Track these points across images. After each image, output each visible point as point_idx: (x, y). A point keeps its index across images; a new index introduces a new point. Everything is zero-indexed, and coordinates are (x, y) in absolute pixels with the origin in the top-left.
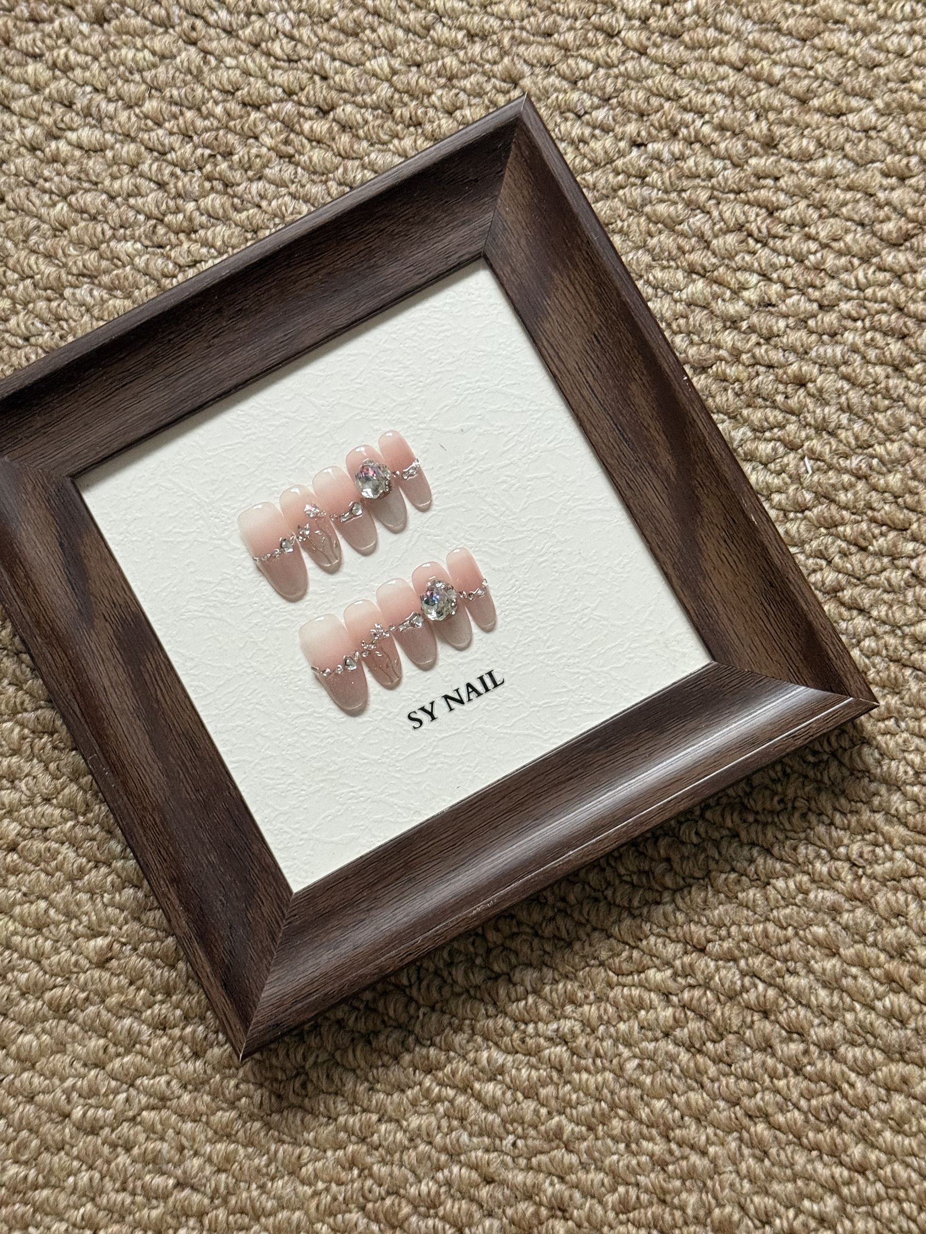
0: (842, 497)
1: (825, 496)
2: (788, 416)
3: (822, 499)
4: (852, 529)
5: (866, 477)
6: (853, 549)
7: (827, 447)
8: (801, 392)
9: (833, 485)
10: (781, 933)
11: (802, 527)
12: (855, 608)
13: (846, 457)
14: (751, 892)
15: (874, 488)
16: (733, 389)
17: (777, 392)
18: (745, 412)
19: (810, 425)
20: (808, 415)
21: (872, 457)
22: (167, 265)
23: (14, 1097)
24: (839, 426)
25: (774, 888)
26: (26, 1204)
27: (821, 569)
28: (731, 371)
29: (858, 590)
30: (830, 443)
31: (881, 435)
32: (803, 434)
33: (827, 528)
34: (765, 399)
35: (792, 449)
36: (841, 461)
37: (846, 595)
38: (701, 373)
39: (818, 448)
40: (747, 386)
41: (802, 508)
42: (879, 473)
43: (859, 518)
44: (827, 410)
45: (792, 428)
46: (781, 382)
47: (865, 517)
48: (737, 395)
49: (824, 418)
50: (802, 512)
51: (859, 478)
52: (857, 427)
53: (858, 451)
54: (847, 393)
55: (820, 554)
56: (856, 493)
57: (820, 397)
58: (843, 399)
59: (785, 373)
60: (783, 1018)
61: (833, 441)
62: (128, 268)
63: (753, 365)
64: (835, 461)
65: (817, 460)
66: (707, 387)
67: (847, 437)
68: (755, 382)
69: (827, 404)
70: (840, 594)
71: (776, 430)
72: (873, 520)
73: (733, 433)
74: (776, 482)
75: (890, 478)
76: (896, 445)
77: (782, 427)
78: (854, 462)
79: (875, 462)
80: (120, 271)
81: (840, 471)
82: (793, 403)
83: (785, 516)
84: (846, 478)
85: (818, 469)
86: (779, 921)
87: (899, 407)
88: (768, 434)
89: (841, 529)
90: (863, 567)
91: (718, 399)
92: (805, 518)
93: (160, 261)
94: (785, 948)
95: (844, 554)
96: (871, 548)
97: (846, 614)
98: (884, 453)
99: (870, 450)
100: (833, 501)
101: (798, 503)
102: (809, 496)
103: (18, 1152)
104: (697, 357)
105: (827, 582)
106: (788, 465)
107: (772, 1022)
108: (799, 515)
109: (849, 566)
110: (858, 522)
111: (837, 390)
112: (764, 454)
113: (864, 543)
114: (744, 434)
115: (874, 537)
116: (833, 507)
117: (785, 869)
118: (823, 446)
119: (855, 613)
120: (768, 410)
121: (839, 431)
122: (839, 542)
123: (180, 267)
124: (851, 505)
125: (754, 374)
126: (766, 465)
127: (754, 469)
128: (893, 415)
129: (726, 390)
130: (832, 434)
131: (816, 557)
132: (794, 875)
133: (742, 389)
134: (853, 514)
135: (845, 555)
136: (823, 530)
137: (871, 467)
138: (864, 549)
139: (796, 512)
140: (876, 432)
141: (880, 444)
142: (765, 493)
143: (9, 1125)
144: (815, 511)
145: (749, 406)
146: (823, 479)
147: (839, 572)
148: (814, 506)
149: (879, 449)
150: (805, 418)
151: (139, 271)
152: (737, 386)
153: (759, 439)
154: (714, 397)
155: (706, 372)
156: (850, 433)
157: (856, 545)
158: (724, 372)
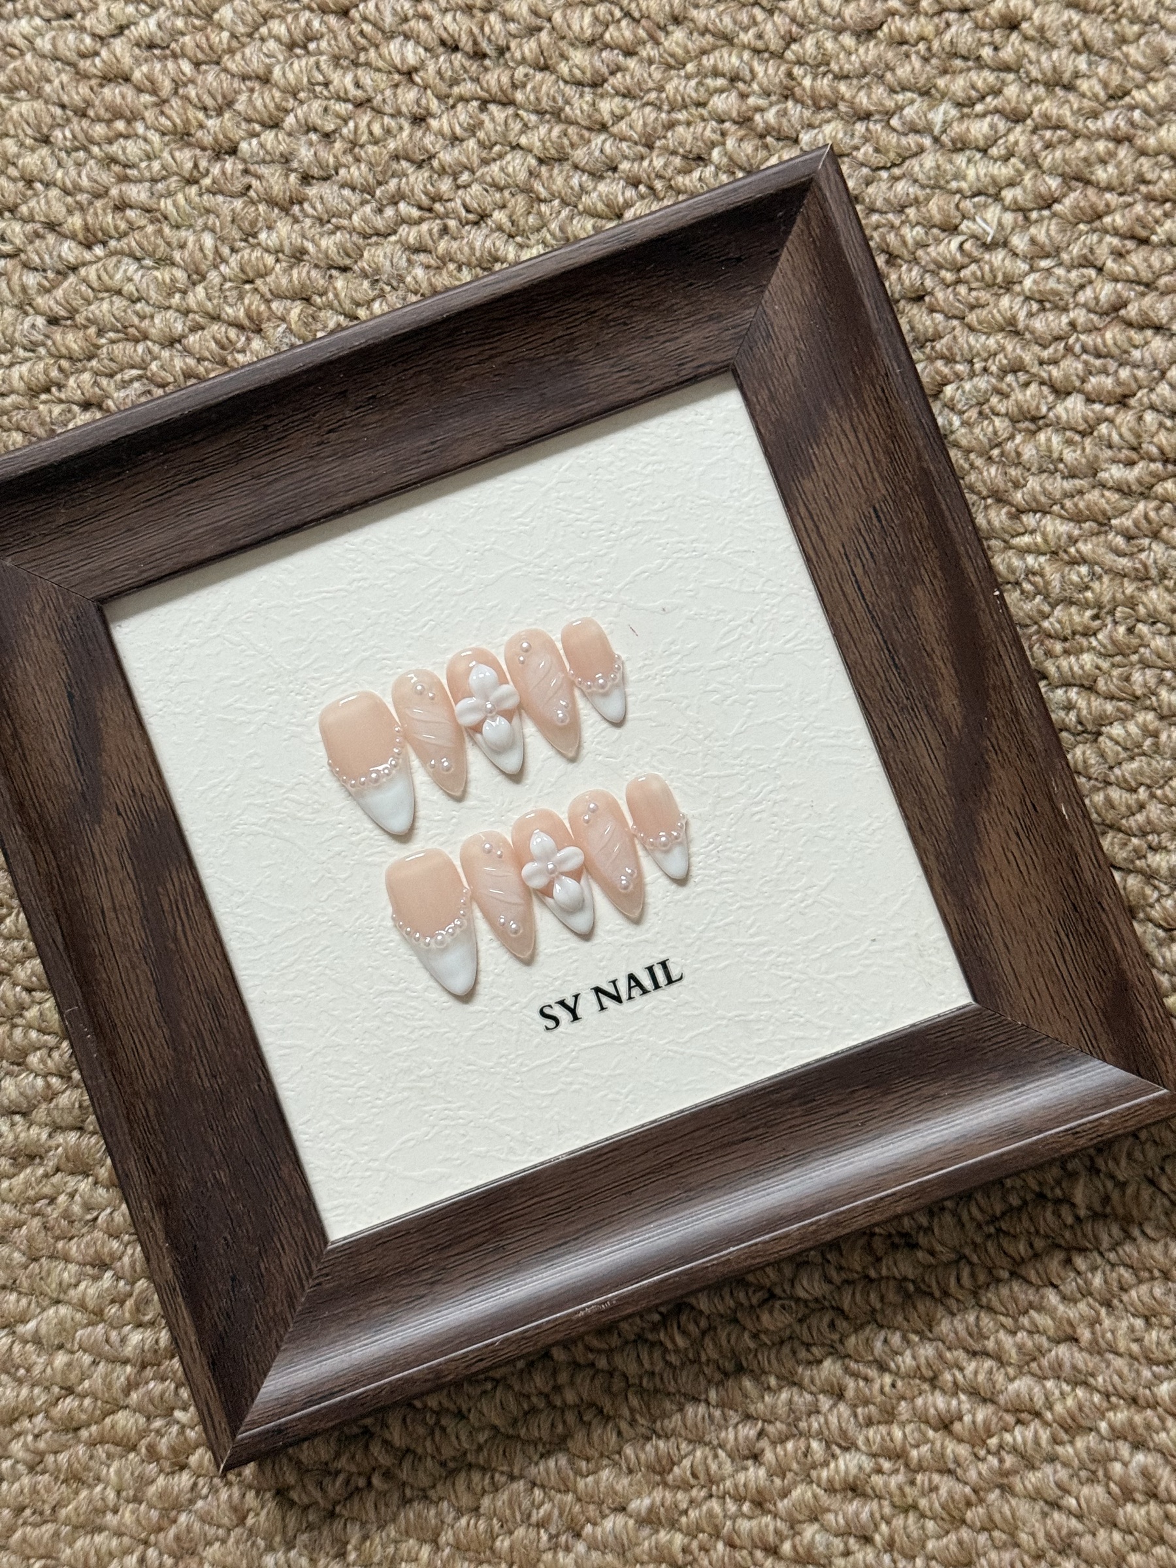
0: (1102, 174)
1: (1078, 178)
2: (1002, 75)
3: (1074, 183)
4: (1123, 216)
5: (1129, 139)
6: (1130, 245)
7: (1067, 106)
8: (1015, 37)
9: (1085, 160)
10: (1131, 799)
11: (1052, 227)
12: (1148, 327)
13: (1095, 115)
14: (1078, 751)
15: (1143, 153)
16: (918, 53)
17: (981, 44)
18: (941, 82)
19: (1035, 81)
20: (1031, 68)
21: (1132, 108)
22: (82, 41)
23: (117, 1237)
24: (1077, 75)
25: (1111, 739)
26: (163, 1379)
27: (1091, 282)
28: (911, 28)
29: (1147, 301)
30: (1068, 101)
31: (1139, 76)
32: (1029, 97)
33: (1088, 222)
34: (965, 58)
35: (1017, 121)
36: (1089, 123)
37: (1132, 312)
38: (867, 40)
39: (1054, 112)
40: (936, 45)
41: (1048, 202)
42: (1147, 129)
43: (1129, 199)
44: (1055, 55)
45: (1012, 91)
46: (983, 29)
47: (1138, 196)
48: (926, 60)
49: (1054, 69)
50: (1049, 207)
51: (1118, 141)
52: (1101, 70)
53: (1112, 104)
54: (1078, 25)
55: (1086, 262)
56: (1118, 165)
57: (1044, 41)
58: (1075, 35)
59: (987, 14)
60: (1156, 913)
61: (1072, 97)
62: (28, 57)
63: (939, 13)
64: (1080, 125)
65: (1057, 127)
66: (879, 57)
67: (1091, 88)
68: (947, 37)
69: (1054, 46)
70: (1122, 312)
71: (989, 99)
72: (1150, 198)
73: (930, 116)
74: (1003, 171)
75: (1163, 132)
76: (1161, 85)
77: (997, 92)
78: (1108, 121)
79: (1137, 115)
80: (18, 63)
81: (1091, 137)
82: (1007, 54)
83: (1026, 218)
84: (1101, 146)
85: (1061, 141)
86: (1126, 781)
87: (1154, 32)
88: (979, 108)
89: (1107, 220)
90: (1150, 266)
91: (900, 72)
92: (1054, 215)
93: (71, 37)
94: (1140, 818)
95: (1119, 255)
96: (1154, 238)
97: (1137, 337)
98: (1147, 100)
99: (1127, 99)
100: (1088, 183)
101: (1041, 196)
102: (1054, 183)
103: (138, 1310)
104: (858, 17)
105: (1103, 298)
106: (1016, 143)
107: (1141, 921)
108: (1046, 213)
109: (1129, 269)
110: (1129, 205)
111: (1064, 25)
112: (980, 136)
113: (1144, 233)
114: (945, 113)
115: (1157, 222)
116: (1091, 192)
117: (1119, 710)
118: (1060, 106)
119: (1149, 333)
120: (973, 75)
121: (1079, 82)
122: (1108, 239)
123: (102, 38)
124: (1115, 183)
125: (942, 25)
126: (984, 151)
127: (969, 161)
128: (1148, 43)
129: (907, 56)
130: (1069, 87)
131: (1081, 266)
132: (1133, 716)
133: (929, 49)
134: (1121, 194)
135: (1121, 255)
136: (1082, 226)
137: (1132, 124)
138: (1144, 241)
139: (1041, 209)
140: (1130, 72)
141: (1138, 87)
142: (992, 191)
143: (118, 1279)
144: (1068, 202)
145: (945, 72)
146: (1069, 153)
147: (1116, 280)
148: (1065, 196)
149: (1139, 96)
150: (1028, 73)
151: (44, 56)
152: (922, 46)
153: (968, 116)
154: (893, 70)
155: (875, 37)
156: (1094, 81)
157: (1133, 237)
158: (901, 33)
